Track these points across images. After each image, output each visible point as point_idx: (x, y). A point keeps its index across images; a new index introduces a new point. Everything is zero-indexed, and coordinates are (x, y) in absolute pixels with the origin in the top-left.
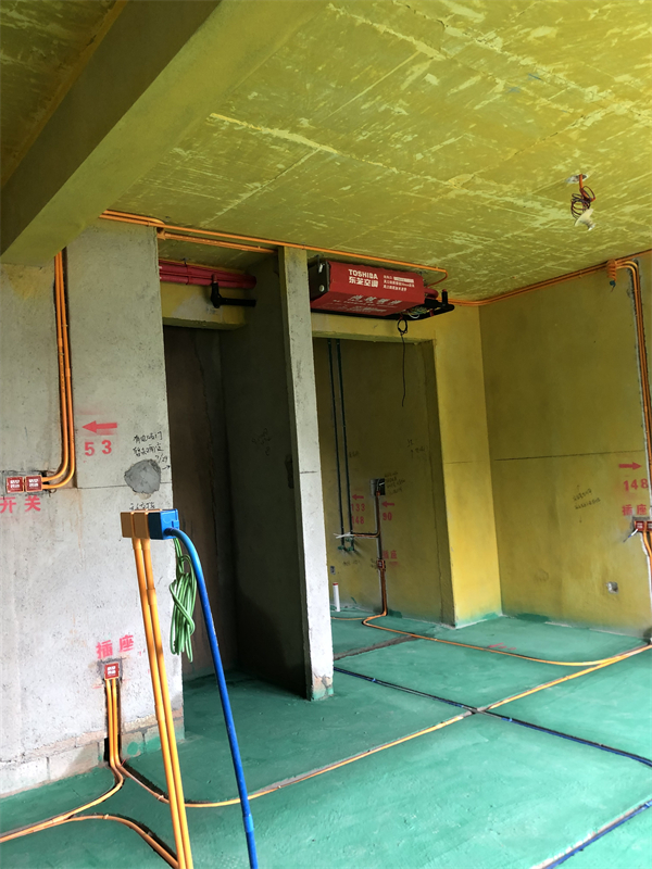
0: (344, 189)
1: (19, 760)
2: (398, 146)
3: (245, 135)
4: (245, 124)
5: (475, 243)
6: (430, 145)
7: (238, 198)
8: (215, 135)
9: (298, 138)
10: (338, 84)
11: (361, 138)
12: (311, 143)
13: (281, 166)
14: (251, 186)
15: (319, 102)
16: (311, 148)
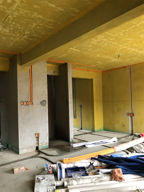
0: (80, 55)
1: (23, 149)
2: (89, 50)
5: (101, 63)
6: (94, 50)
7: (61, 56)
11: (83, 49)
14: (64, 55)
16: (75, 50)
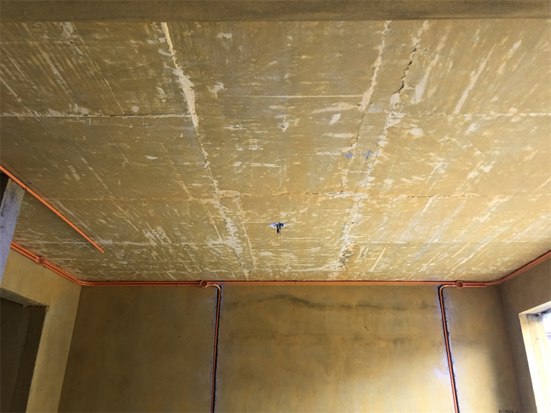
0: (150, 158)
2: (241, 149)
3: (158, 62)
4: (173, 53)
5: (157, 240)
6: (256, 160)
7: (43, 111)
8: (133, 41)
9: (190, 97)
10: (290, 78)
11: (231, 128)
12: (192, 108)
13: (135, 109)
14: (77, 108)
15: (255, 81)
16: (185, 111)
